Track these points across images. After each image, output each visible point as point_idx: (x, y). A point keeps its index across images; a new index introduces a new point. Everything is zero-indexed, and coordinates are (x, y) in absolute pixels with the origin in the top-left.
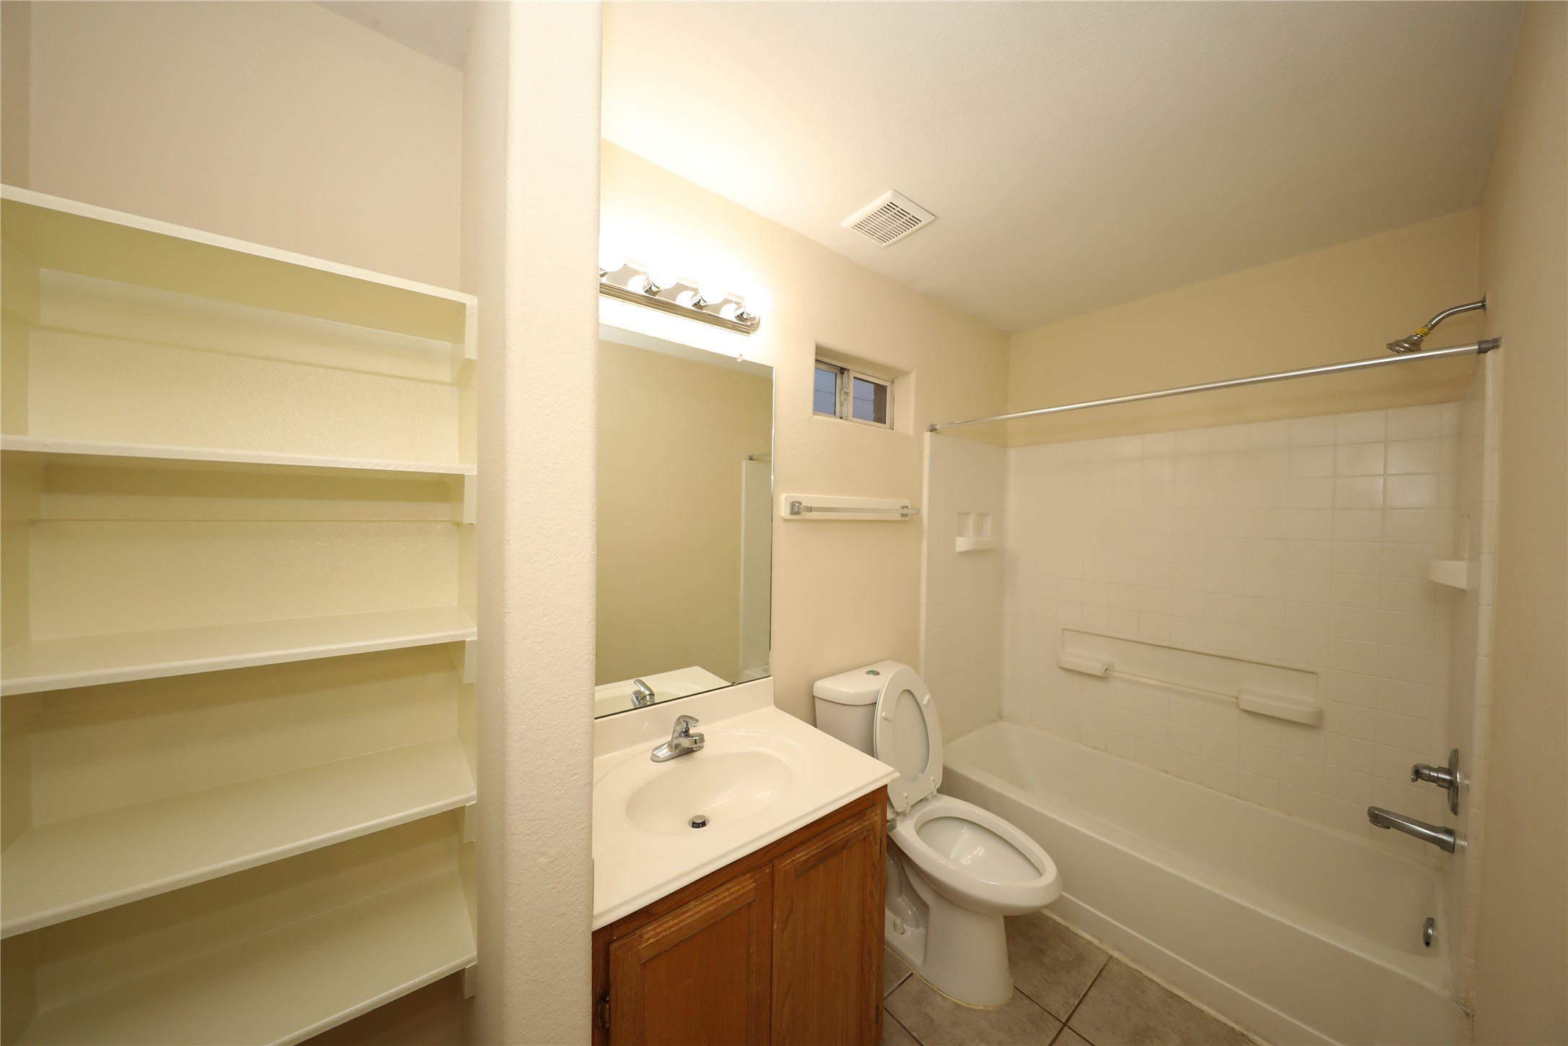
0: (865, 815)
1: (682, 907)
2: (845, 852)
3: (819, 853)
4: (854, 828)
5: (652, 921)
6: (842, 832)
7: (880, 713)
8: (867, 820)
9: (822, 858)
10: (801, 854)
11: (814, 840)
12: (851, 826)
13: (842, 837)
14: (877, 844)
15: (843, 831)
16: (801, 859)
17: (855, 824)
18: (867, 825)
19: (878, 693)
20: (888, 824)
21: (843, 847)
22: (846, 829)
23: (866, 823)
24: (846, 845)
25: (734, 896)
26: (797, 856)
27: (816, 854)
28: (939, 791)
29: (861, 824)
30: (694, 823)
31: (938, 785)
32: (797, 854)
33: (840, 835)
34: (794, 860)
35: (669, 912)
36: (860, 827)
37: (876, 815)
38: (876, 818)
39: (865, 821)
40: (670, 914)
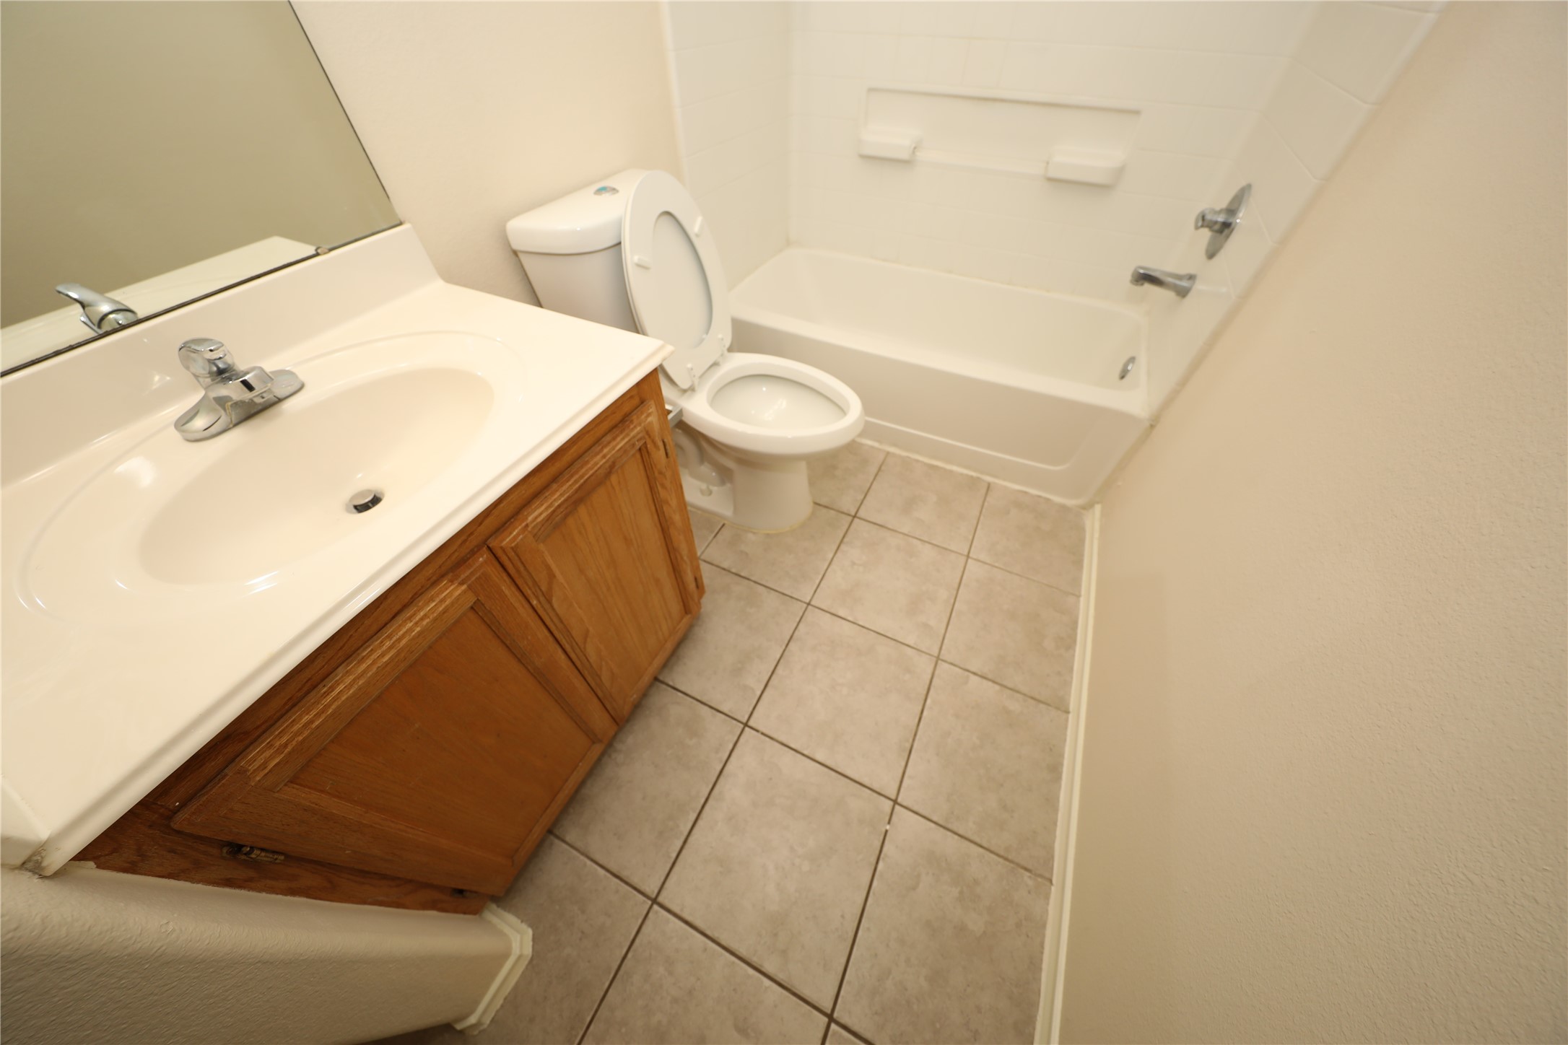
0: (632, 422)
1: (321, 686)
2: (614, 478)
3: (569, 498)
4: (618, 444)
5: (259, 736)
6: (599, 457)
7: (631, 257)
8: (635, 427)
9: (576, 502)
10: (536, 513)
11: (555, 486)
12: (613, 443)
13: (601, 463)
14: (659, 450)
15: (601, 455)
16: (539, 519)
17: (619, 439)
18: (638, 433)
19: (619, 224)
20: (670, 416)
21: (609, 474)
22: (605, 451)
23: (636, 431)
24: (611, 469)
25: (428, 620)
26: (530, 518)
27: (566, 500)
28: (730, 350)
29: (628, 435)
30: (356, 507)
31: (728, 343)
32: (529, 514)
33: (597, 462)
34: (527, 526)
35: (294, 706)
36: (626, 440)
37: (649, 415)
38: (650, 419)
39: (633, 429)
40: (296, 708)
